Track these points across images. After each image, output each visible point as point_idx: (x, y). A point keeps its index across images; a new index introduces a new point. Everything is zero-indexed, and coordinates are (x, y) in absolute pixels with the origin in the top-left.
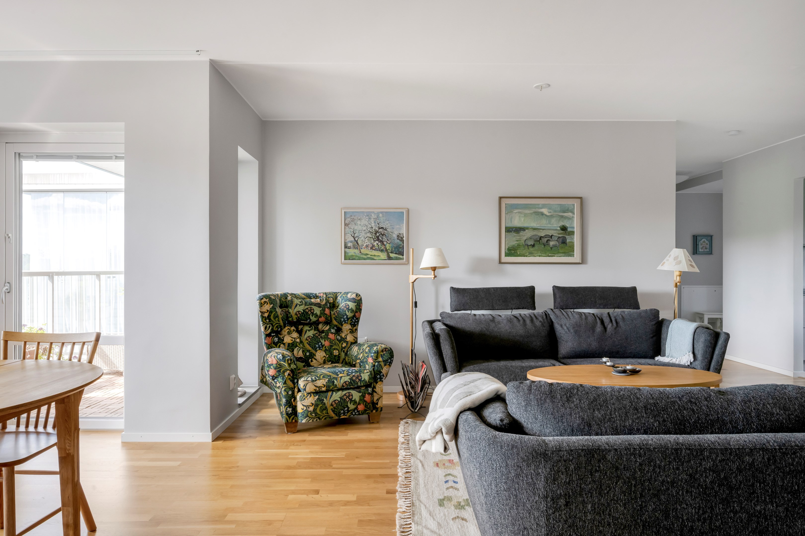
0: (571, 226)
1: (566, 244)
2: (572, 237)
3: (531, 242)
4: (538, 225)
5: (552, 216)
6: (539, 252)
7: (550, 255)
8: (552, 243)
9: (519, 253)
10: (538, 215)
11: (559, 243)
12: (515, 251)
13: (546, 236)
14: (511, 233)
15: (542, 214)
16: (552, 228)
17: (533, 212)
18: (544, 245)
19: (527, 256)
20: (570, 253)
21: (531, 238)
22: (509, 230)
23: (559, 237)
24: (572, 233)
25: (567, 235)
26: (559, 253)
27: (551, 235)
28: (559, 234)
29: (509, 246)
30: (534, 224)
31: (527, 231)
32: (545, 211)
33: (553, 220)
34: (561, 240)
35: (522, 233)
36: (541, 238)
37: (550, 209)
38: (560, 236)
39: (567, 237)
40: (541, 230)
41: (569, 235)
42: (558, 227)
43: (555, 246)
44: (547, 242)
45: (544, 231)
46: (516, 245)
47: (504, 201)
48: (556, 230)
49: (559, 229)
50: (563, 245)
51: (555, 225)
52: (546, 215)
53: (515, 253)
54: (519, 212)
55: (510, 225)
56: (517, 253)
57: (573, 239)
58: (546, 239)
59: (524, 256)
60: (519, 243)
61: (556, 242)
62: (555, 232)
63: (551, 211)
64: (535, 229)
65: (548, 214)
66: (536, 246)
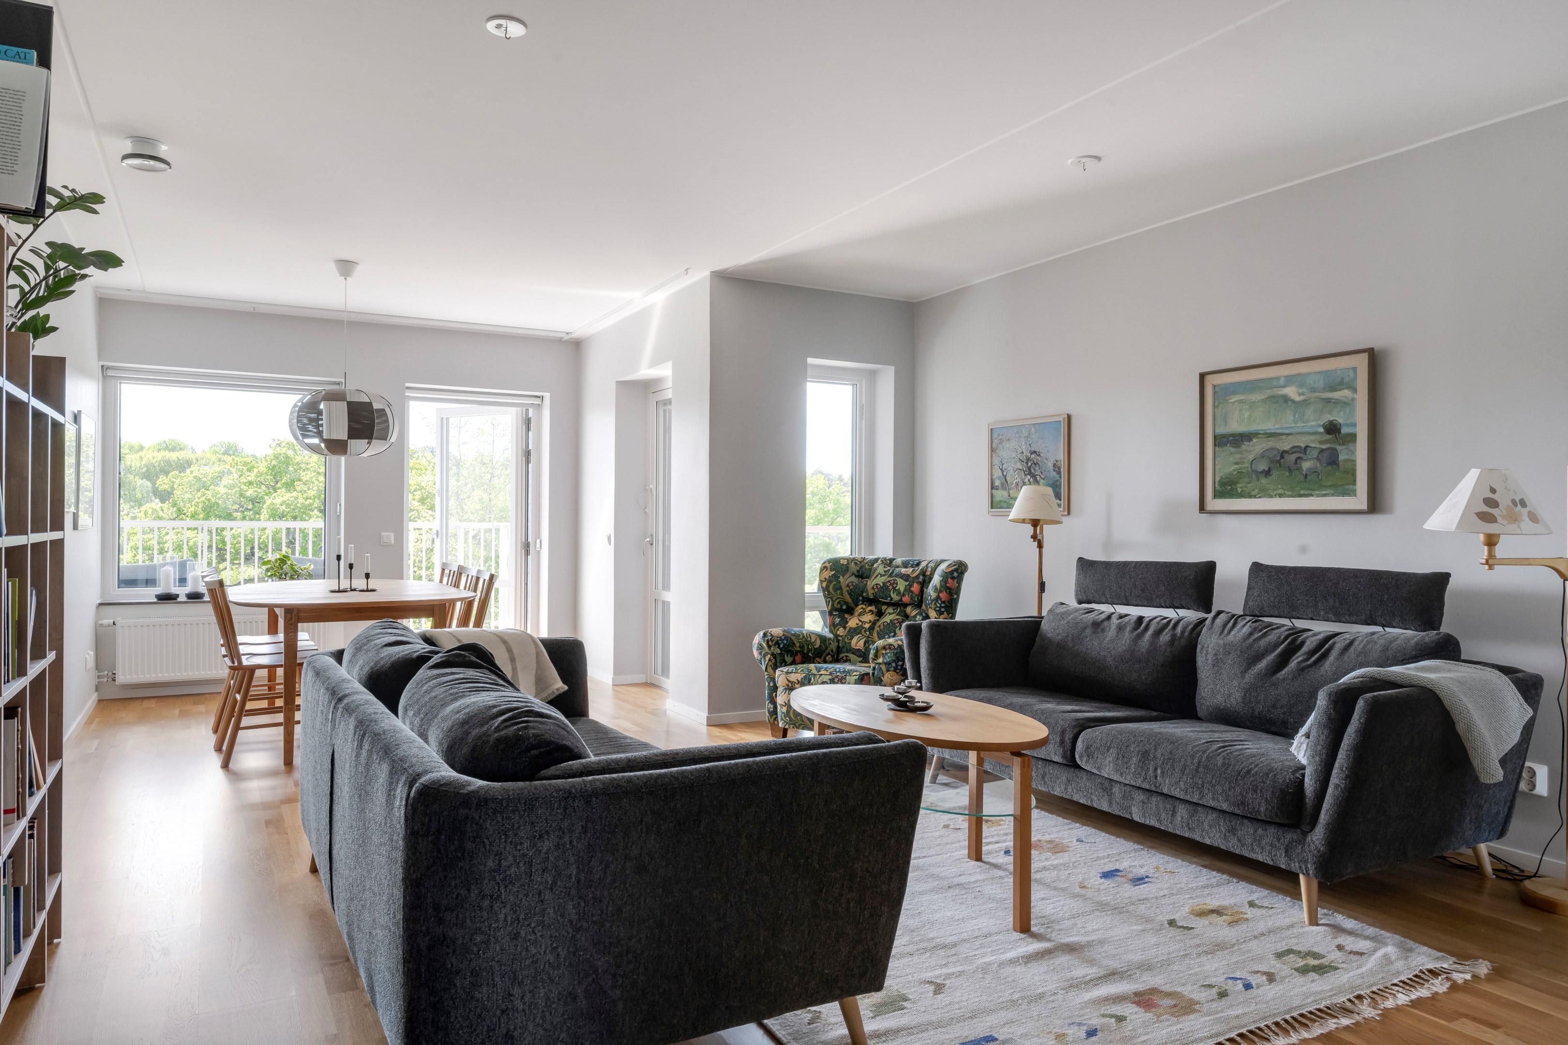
0: (1348, 422)
1: (1338, 465)
2: (1351, 446)
3: (1262, 466)
4: (1277, 426)
5: (1306, 403)
6: (1279, 487)
7: (1301, 493)
8: (1306, 465)
9: (1239, 490)
10: (1277, 402)
11: (1321, 465)
12: (1233, 486)
13: (1295, 449)
14: (1225, 448)
15: (1286, 399)
16: (1307, 430)
17: (1266, 396)
18: (1290, 471)
19: (1255, 497)
20: (1347, 487)
21: (1262, 456)
22: (1220, 441)
23: (1322, 451)
24: (1352, 438)
25: (1339, 444)
26: (1322, 487)
27: (1303, 446)
28: (1321, 442)
29: (1221, 474)
30: (1269, 426)
31: (1255, 440)
32: (1291, 392)
33: (1309, 412)
34: (1326, 454)
35: (1245, 446)
36: (1283, 453)
37: (1301, 385)
38: (1324, 447)
39: (1339, 448)
40: (1284, 437)
41: (1344, 445)
42: (1319, 426)
43: (1314, 471)
44: (1296, 463)
45: (1290, 437)
46: (1235, 473)
47: (1210, 381)
48: (1316, 433)
49: (1321, 430)
50: (1330, 468)
51: (1313, 423)
52: (1293, 401)
53: (1232, 489)
54: (1240, 401)
55: (1220, 430)
56: (1237, 491)
57: (1353, 452)
58: (1293, 457)
59: (1250, 497)
60: (1240, 468)
61: (1316, 461)
62: (1313, 437)
63: (1304, 390)
64: (1270, 435)
65: (1298, 399)
66: (1275, 473)
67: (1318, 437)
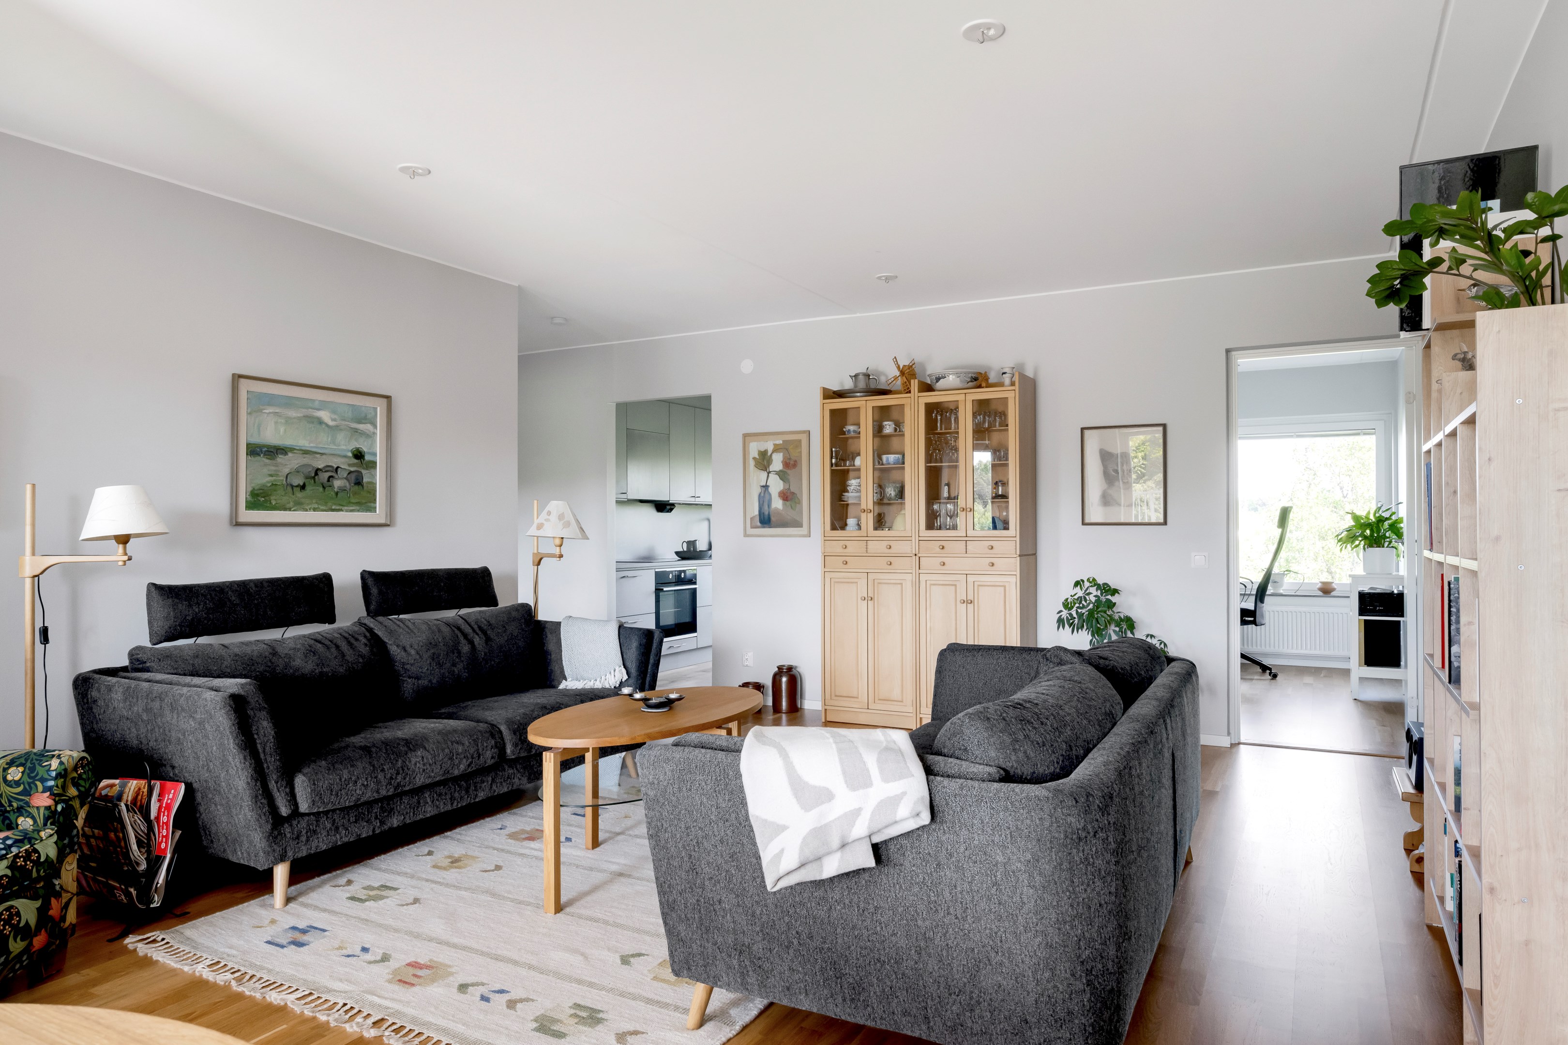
0: (370, 451)
1: (363, 486)
2: (372, 470)
3: (298, 481)
4: (312, 445)
5: (336, 428)
6: (314, 501)
7: (333, 508)
8: (337, 484)
9: (274, 502)
10: (313, 423)
11: (350, 484)
12: (267, 498)
13: (328, 469)
14: (258, 458)
15: (320, 422)
16: (338, 453)
17: (302, 415)
18: (324, 488)
19: (290, 510)
20: (369, 504)
21: (298, 471)
22: (254, 450)
23: (350, 473)
24: (372, 465)
25: (364, 469)
26: (350, 503)
27: (335, 466)
28: (350, 465)
29: (253, 485)
30: (303, 443)
31: (290, 455)
32: (325, 415)
33: (341, 437)
34: (353, 476)
35: (281, 459)
36: (317, 471)
37: (334, 412)
38: (352, 469)
39: (364, 472)
40: (318, 456)
41: (367, 469)
42: (348, 451)
43: (342, 489)
44: (328, 481)
45: (324, 457)
46: (269, 485)
47: (245, 386)
48: (345, 456)
49: (350, 454)
50: (356, 487)
51: (344, 447)
52: (327, 425)
53: (266, 501)
54: (275, 413)
55: (256, 440)
56: (271, 503)
57: (374, 476)
58: (327, 475)
59: (285, 509)
60: (275, 480)
61: (345, 481)
62: (343, 460)
63: (336, 417)
64: (306, 452)
65: (331, 423)
66: (308, 488)
67: (347, 460)
